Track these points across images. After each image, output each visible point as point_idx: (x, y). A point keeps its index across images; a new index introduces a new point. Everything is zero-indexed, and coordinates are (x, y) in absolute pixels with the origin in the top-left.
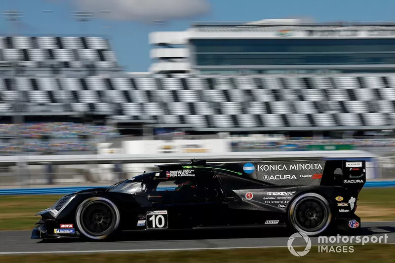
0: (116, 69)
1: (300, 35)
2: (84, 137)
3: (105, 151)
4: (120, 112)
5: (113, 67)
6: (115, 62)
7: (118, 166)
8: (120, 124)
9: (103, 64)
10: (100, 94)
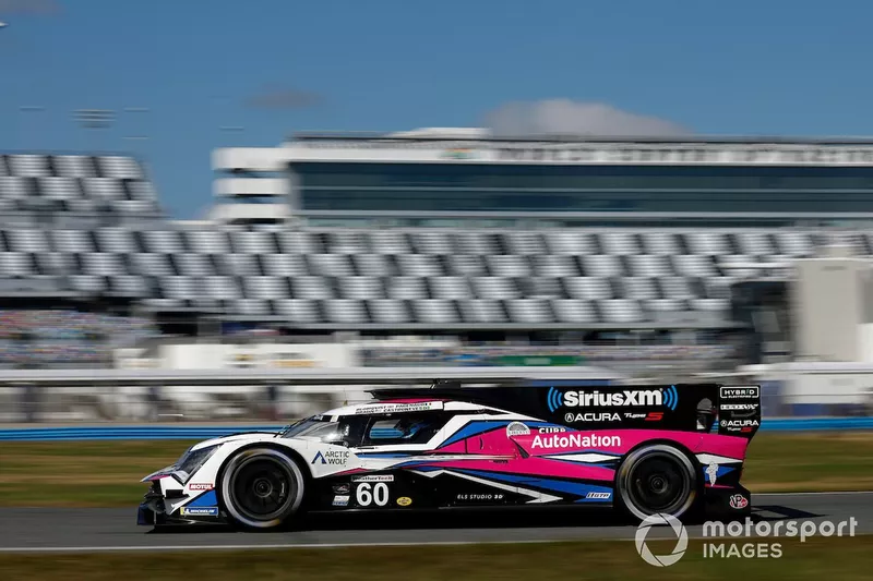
0: (155, 215)
1: (486, 156)
2: (95, 337)
3: (131, 364)
4: (159, 292)
5: (148, 212)
6: (154, 203)
7: (154, 391)
8: (161, 315)
9: (131, 206)
10: (124, 260)
